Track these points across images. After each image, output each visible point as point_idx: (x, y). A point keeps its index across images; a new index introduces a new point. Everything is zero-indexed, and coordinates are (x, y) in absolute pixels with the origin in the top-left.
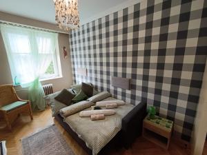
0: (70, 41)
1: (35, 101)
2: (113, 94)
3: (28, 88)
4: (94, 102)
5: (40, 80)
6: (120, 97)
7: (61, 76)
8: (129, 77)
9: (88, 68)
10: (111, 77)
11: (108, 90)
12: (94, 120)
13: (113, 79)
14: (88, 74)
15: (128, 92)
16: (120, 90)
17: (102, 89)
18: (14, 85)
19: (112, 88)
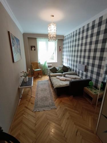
0: (63, 43)
1: (44, 70)
2: (78, 74)
3: (42, 64)
4: (65, 74)
5: (47, 62)
6: (80, 75)
7: (56, 62)
8: (86, 64)
9: (69, 58)
10: (78, 63)
11: (76, 71)
12: (60, 80)
13: (78, 65)
14: (69, 61)
15: (84, 73)
16: (81, 72)
17: (73, 70)
18: (38, 62)
19: (77, 70)
